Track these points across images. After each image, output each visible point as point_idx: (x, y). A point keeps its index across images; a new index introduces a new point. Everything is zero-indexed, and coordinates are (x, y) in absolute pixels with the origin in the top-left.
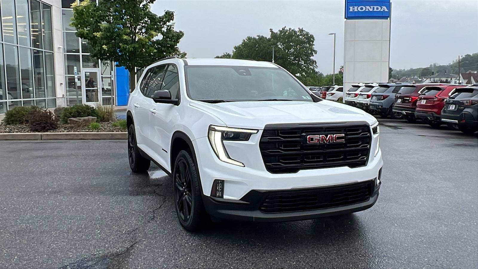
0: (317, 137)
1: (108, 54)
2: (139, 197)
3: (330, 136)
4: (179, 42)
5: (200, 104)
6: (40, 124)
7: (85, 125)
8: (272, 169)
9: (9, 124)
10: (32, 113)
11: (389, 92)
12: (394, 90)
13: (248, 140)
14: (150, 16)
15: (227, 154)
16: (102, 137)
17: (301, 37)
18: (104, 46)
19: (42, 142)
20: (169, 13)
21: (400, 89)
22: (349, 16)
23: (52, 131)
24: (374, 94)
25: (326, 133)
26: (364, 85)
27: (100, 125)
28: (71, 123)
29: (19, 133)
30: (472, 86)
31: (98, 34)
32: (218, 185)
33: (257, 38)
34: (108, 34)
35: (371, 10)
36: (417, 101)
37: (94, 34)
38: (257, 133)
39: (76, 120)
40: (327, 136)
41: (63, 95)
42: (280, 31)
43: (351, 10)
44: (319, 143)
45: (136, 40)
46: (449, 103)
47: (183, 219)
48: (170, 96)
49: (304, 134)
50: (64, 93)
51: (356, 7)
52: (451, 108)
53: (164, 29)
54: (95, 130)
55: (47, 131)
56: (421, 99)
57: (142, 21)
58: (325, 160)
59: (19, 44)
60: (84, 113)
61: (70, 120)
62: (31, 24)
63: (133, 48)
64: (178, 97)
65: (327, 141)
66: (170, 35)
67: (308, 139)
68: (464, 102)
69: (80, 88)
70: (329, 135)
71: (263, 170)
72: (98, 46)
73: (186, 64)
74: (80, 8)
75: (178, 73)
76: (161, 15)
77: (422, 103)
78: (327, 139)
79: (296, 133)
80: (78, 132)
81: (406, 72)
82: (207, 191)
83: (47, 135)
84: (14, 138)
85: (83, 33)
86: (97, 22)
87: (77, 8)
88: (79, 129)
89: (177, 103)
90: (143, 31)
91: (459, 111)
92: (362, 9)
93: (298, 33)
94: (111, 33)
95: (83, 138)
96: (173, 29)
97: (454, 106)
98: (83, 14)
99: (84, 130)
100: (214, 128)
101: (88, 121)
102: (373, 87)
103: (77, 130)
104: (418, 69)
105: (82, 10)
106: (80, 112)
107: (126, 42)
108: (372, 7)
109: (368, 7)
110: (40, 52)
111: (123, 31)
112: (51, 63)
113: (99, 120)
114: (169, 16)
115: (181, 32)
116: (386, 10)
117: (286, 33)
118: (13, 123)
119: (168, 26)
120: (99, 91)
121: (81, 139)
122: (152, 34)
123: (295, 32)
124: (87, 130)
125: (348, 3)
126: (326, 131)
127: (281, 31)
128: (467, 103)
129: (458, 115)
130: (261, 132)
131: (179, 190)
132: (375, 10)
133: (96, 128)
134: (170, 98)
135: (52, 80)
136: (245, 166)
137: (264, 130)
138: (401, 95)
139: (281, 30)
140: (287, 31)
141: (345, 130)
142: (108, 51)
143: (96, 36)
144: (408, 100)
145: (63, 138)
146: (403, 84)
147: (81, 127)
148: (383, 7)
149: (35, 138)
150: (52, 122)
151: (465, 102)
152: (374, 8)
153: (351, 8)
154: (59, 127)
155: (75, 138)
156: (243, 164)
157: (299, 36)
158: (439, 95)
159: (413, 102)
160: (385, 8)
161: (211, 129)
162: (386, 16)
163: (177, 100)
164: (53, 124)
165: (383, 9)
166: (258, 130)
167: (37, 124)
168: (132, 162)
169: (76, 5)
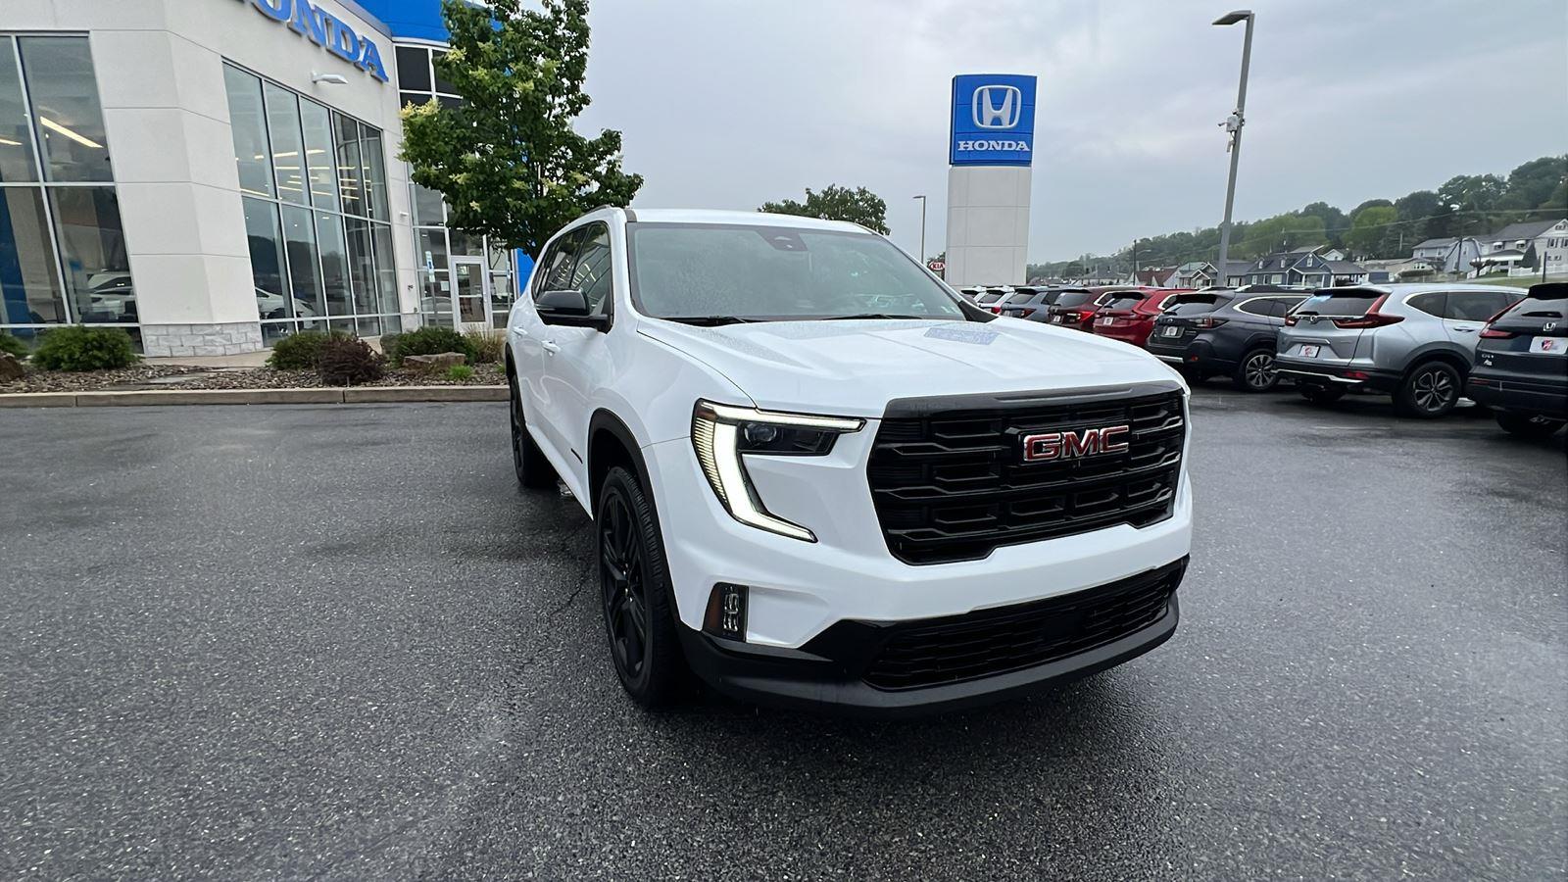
0: (1050, 440)
1: (484, 222)
2: (522, 567)
3: (1091, 434)
4: (633, 197)
5: (662, 326)
6: (342, 368)
7: (439, 371)
8: (909, 551)
9: (282, 369)
10: (326, 345)
11: (1034, 303)
12: (1044, 300)
13: (828, 453)
14: (570, 138)
15: (755, 501)
16: (473, 397)
17: (861, 203)
18: (473, 204)
19: (345, 409)
20: (611, 135)
21: (1056, 297)
22: (958, 159)
23: (368, 384)
24: (1006, 306)
25: (1078, 423)
26: (985, 289)
27: (471, 370)
28: (409, 367)
29: (297, 389)
30: (1208, 290)
31: (460, 178)
32: (728, 600)
33: (784, 205)
34: (481, 178)
35: (999, 148)
36: (1093, 318)
37: (451, 177)
38: (858, 429)
39: (422, 360)
40: (1080, 434)
41: (415, 309)
42: (824, 192)
43: (962, 148)
44: (1059, 458)
45: (545, 194)
46: (1164, 324)
47: (623, 665)
48: (584, 307)
49: (1012, 430)
50: (417, 305)
51: (971, 143)
52: (1168, 333)
53: (602, 169)
54: (459, 381)
55: (357, 385)
56: (1103, 315)
57: (555, 154)
58: (1070, 511)
59: (316, 206)
60: (439, 345)
61: (408, 360)
62: (338, 168)
63: (535, 207)
64: (608, 309)
65: (1080, 450)
66: (615, 183)
67: (1025, 445)
68: (1197, 321)
69: (448, 294)
70: (1087, 432)
71: (877, 554)
72: (461, 205)
73: (631, 220)
74: (417, 119)
75: (609, 246)
76: (593, 139)
77: (1105, 323)
78: (1082, 444)
79: (986, 428)
80: (425, 385)
81: (1040, 269)
82: (692, 613)
83: (357, 392)
84: (284, 400)
85: (429, 176)
86: (457, 152)
87: (412, 120)
88: (428, 379)
89: (604, 326)
90: (560, 173)
91: (1186, 339)
92: (981, 145)
93: (856, 197)
94: (488, 176)
95: (434, 399)
96: (620, 170)
97: (1175, 329)
98: (425, 134)
99: (436, 382)
100: (712, 412)
101: (446, 362)
102: (1002, 293)
103: (423, 380)
104: (1059, 265)
105: (422, 125)
106: (431, 344)
107: (519, 194)
108: (1000, 142)
109: (992, 143)
110: (363, 223)
111: (513, 172)
112: (387, 247)
113: (472, 358)
114: (611, 141)
115: (636, 176)
116: (1027, 149)
117: (835, 195)
118: (289, 366)
119: (609, 163)
120: (485, 300)
121: (430, 401)
122: (575, 179)
123: (852, 195)
124: (443, 382)
125: (955, 133)
126: (1075, 419)
127: (826, 194)
128: (1203, 323)
129: (1185, 348)
130: (873, 428)
131: (613, 578)
132: (1006, 148)
133: (463, 377)
134: (586, 311)
135: (391, 280)
136: (816, 541)
137: (884, 420)
138: (1061, 308)
139: (826, 190)
140: (836, 193)
141: (1127, 414)
142: (482, 213)
143: (456, 182)
144: (1075, 317)
145: (390, 399)
146: (1062, 287)
147: (431, 376)
148: (1021, 143)
149: (330, 399)
150: (369, 364)
151: (1200, 321)
152: (1003, 144)
153: (962, 143)
154: (387, 375)
155: (416, 399)
156: (811, 533)
157: (857, 201)
158: (1139, 309)
159: (1084, 321)
160: (1023, 144)
161: (702, 413)
162: (1023, 160)
163: (606, 315)
164: (373, 368)
165: (1020, 146)
166: (863, 421)
167: (337, 369)
168: (518, 464)
169: (408, 114)
